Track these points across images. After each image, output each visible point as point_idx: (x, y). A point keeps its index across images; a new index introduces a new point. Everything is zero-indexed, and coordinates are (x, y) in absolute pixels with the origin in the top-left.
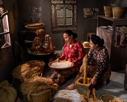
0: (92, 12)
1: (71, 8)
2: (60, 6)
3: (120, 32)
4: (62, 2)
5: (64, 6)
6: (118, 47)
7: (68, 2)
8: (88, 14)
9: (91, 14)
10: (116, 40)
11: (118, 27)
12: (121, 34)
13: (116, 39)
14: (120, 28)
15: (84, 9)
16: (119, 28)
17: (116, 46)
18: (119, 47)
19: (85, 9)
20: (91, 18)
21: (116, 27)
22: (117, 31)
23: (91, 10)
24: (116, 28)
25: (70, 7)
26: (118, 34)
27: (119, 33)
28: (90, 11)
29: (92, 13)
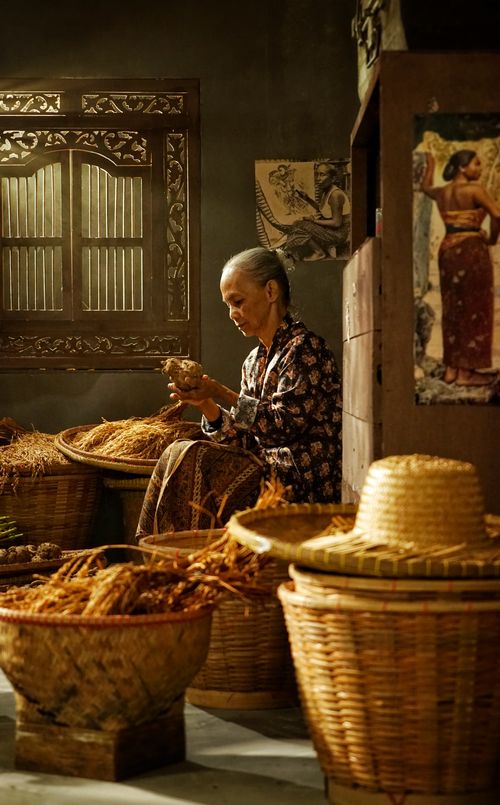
0: (335, 191)
1: (137, 154)
2: (28, 141)
3: (477, 204)
4: (51, 101)
5: (71, 138)
6: (471, 402)
7: (106, 106)
8: (298, 216)
9: (326, 211)
10: (434, 300)
11: (448, 136)
12: (486, 225)
13: (430, 287)
14: (469, 145)
15: (263, 169)
16: (458, 146)
17: (436, 382)
18: (488, 394)
19: (273, 165)
20: (333, 252)
21: (419, 139)
22: (439, 181)
23: (332, 173)
24: (421, 148)
25: (126, 149)
26: (450, 230)
27: (463, 217)
28: (324, 189)
29: (341, 201)
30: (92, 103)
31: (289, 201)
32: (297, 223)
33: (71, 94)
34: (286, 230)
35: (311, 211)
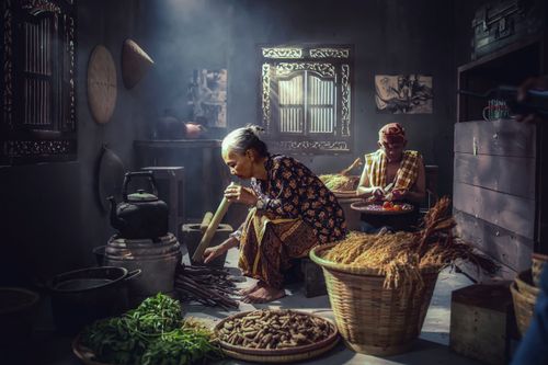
0: (405, 87)
1: (331, 73)
2: (289, 67)
4: (298, 52)
5: (306, 66)
7: (319, 54)
8: (391, 97)
9: (402, 95)
19: (381, 77)
20: (404, 111)
23: (404, 81)
25: (327, 70)
28: (401, 87)
29: (408, 91)
30: (314, 53)
31: (388, 91)
32: (392, 100)
33: (306, 50)
34: (386, 102)
35: (396, 95)
